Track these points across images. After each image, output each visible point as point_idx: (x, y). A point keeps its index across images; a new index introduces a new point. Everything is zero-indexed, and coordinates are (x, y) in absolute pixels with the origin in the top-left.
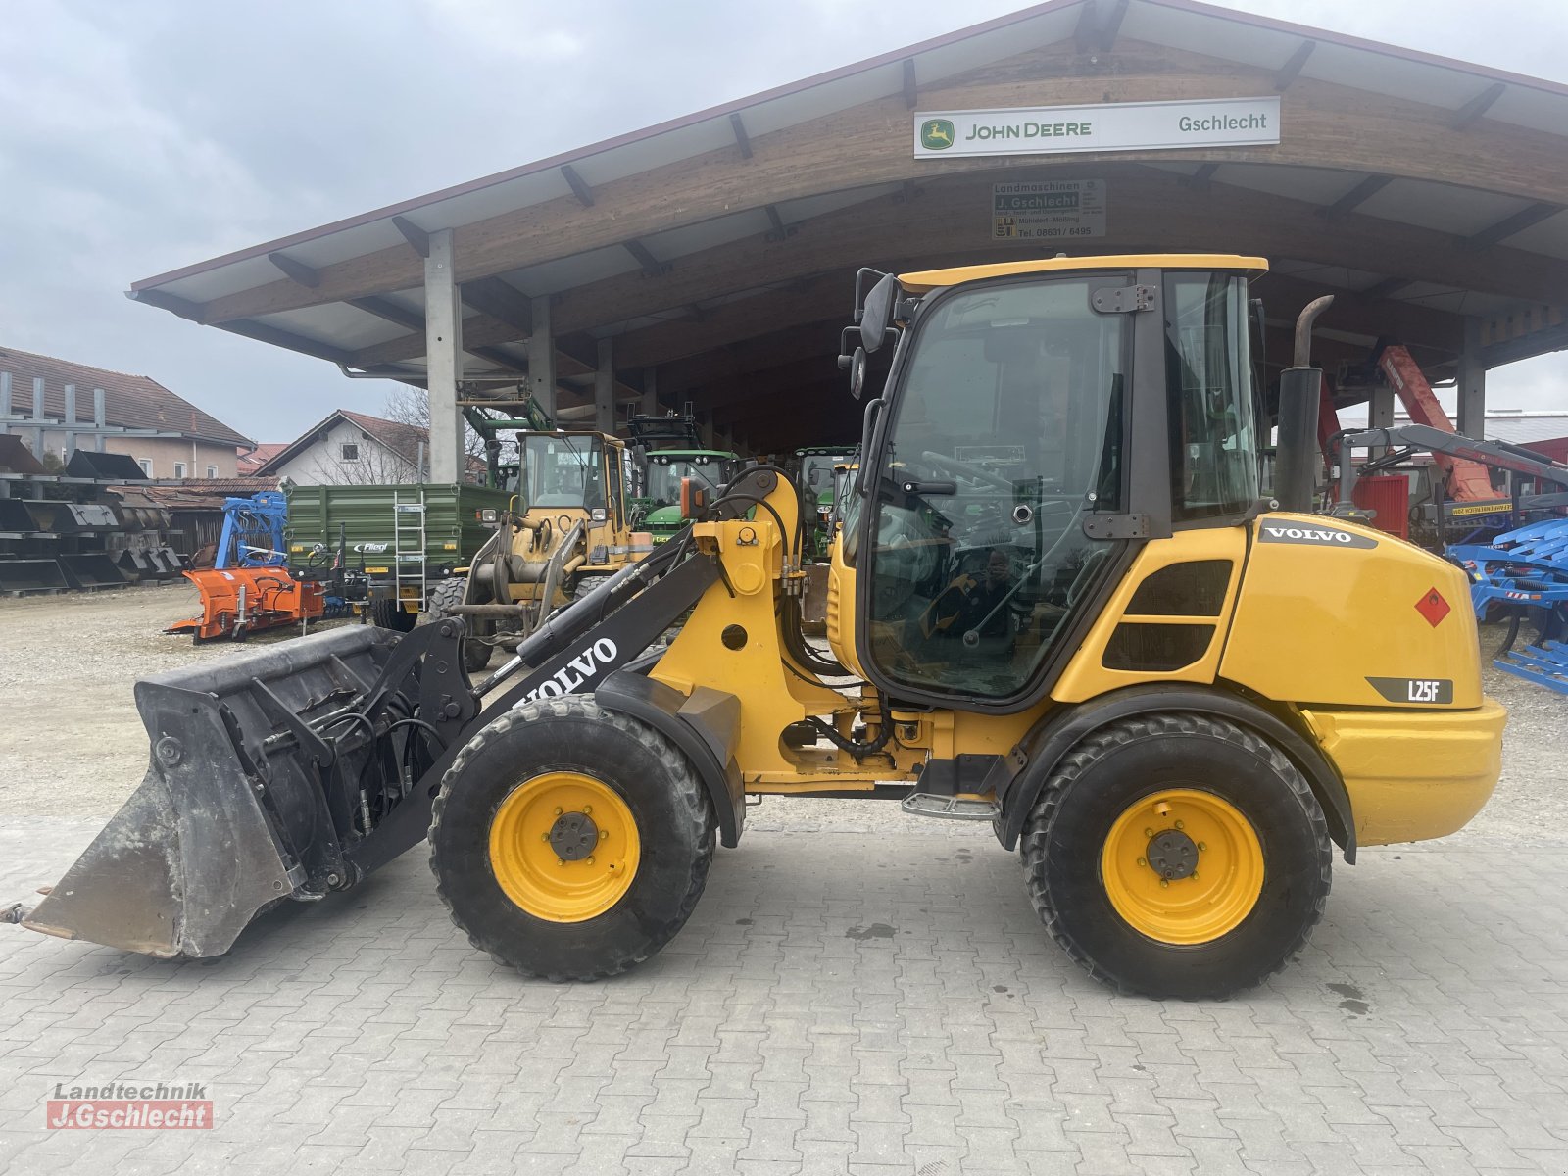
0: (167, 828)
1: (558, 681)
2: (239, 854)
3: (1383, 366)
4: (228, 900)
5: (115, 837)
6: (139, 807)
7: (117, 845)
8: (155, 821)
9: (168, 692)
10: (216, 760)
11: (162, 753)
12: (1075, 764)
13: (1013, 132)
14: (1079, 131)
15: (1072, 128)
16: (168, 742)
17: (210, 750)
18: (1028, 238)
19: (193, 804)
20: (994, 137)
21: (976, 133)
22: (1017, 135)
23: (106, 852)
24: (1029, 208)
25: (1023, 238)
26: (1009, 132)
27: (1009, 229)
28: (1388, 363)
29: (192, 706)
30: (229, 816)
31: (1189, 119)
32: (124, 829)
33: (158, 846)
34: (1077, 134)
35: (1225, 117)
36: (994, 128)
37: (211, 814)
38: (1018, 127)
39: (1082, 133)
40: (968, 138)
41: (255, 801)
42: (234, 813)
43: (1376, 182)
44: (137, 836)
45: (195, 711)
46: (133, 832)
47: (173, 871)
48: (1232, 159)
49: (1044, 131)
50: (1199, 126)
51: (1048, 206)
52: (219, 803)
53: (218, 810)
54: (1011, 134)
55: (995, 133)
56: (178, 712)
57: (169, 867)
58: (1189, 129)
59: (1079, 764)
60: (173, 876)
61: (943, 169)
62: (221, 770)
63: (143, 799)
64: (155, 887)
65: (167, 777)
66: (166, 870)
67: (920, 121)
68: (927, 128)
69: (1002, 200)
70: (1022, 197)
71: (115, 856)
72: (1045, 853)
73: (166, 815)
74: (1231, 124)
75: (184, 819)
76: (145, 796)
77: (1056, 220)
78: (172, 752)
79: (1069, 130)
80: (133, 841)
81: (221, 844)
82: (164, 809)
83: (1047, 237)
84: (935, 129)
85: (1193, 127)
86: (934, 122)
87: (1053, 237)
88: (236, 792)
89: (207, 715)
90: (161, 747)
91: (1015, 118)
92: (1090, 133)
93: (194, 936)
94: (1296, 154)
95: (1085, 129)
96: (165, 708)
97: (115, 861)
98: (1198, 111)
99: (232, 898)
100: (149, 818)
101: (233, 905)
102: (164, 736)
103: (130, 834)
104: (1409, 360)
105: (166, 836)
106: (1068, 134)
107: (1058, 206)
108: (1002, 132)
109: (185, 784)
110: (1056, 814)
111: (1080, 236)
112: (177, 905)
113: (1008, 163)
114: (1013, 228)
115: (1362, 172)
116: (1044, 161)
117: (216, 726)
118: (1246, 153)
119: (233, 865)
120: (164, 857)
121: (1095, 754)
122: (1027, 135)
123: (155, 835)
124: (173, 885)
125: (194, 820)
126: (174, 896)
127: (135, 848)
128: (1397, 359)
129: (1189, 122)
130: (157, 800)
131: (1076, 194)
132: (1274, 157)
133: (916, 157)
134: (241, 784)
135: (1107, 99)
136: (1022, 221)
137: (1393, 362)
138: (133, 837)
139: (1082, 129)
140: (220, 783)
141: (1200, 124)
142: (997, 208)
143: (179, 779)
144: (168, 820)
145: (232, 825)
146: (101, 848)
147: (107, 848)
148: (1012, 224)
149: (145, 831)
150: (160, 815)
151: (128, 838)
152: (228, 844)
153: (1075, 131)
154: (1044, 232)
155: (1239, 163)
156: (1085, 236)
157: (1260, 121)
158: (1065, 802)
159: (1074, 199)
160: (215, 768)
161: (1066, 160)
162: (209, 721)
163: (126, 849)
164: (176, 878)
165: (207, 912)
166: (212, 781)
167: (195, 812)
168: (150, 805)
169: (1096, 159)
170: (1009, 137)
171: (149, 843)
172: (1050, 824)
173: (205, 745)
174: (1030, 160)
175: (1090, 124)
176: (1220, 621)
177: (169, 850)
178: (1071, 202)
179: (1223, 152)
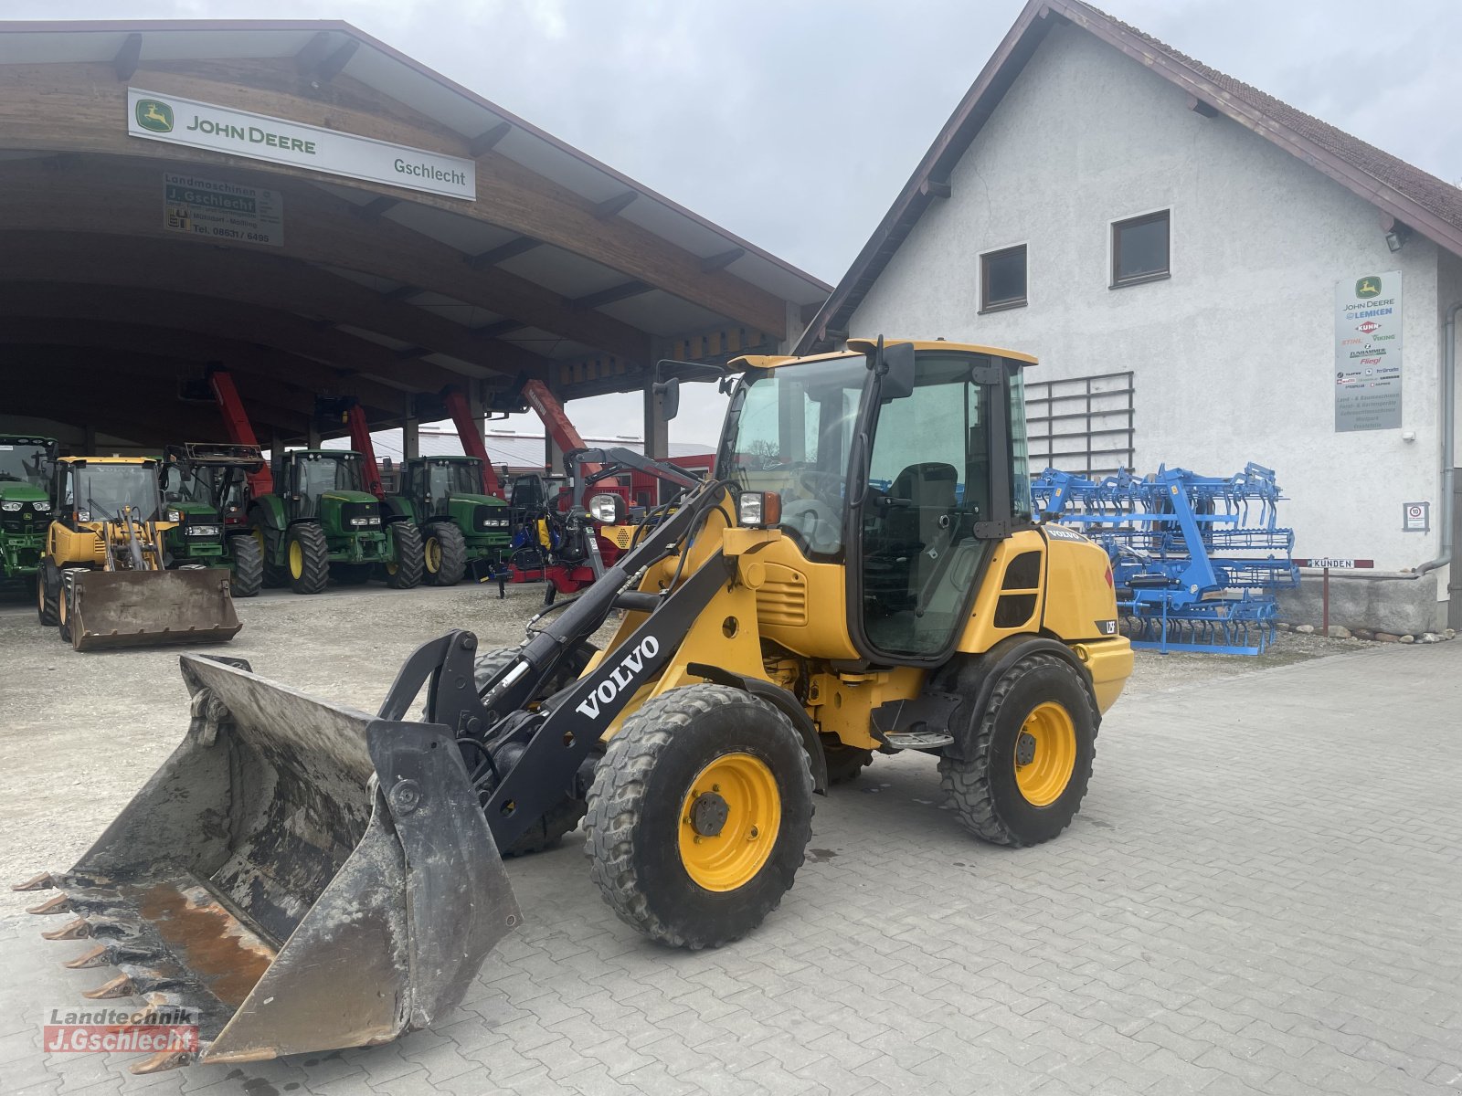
0: (389, 888)
1: (613, 680)
2: (474, 896)
3: (526, 394)
4: (461, 952)
5: (328, 914)
6: (359, 871)
7: (331, 924)
8: (377, 883)
9: (406, 728)
10: (453, 797)
11: (399, 800)
12: (1000, 695)
13: (237, 132)
14: (303, 148)
15: (297, 144)
16: (406, 786)
17: (448, 787)
18: (204, 234)
19: (429, 852)
20: (217, 133)
21: (198, 125)
22: (242, 137)
23: (316, 937)
24: (204, 204)
25: (198, 233)
26: (232, 132)
27: (182, 221)
28: (531, 393)
29: (431, 741)
30: (466, 857)
31: (402, 162)
32: (339, 902)
33: (380, 911)
34: (302, 151)
35: (433, 168)
36: (217, 125)
37: (447, 859)
38: (242, 130)
39: (307, 151)
40: (189, 128)
41: (491, 836)
42: (471, 853)
43: (524, 243)
44: (355, 905)
45: (434, 745)
46: (350, 903)
47: (397, 937)
48: (437, 205)
49: (269, 139)
50: (412, 171)
51: (223, 206)
52: (456, 845)
53: (454, 852)
54: (236, 135)
55: (218, 130)
56: (416, 749)
57: (392, 933)
58: (403, 171)
59: (1002, 693)
60: (396, 942)
61: (160, 153)
62: (459, 807)
63: (364, 860)
64: (374, 961)
65: (399, 827)
66: (388, 936)
67: (134, 98)
68: (143, 106)
69: (174, 190)
70: (196, 192)
71: (328, 938)
72: (988, 760)
73: (390, 873)
74: (438, 175)
75: (418, 872)
76: (365, 856)
77: (233, 221)
78: (411, 796)
79: (294, 145)
80: (350, 914)
81: (456, 891)
82: (388, 866)
83: (224, 237)
84: (152, 110)
85: (406, 170)
86: (151, 102)
87: (229, 237)
88: (473, 829)
89: (445, 748)
90: (398, 793)
91: (241, 121)
92: (314, 153)
93: (424, 1004)
94: (487, 213)
95: (309, 148)
96: (403, 748)
97: (328, 943)
98: (412, 157)
99: (465, 947)
100: (370, 880)
101: (466, 956)
102: (399, 780)
103: (347, 906)
104: (547, 392)
105: (389, 898)
106: (293, 149)
107: (234, 209)
108: (226, 130)
109: (420, 831)
110: (994, 731)
111: (258, 241)
112: (400, 975)
113: (232, 163)
114: (188, 221)
115: (515, 232)
116: (269, 168)
117: (455, 760)
118: (449, 203)
119: (468, 910)
120: (387, 922)
121: (1009, 686)
122: (252, 140)
123: (376, 900)
124: (395, 954)
125: (428, 870)
126: (397, 966)
127: (353, 921)
128: (539, 390)
129: (403, 165)
130: (380, 858)
131: (253, 200)
132: (471, 212)
133: (130, 134)
134: (479, 820)
135: (328, 124)
136: (196, 216)
137: (535, 393)
138: (350, 909)
139: (307, 147)
140: (458, 822)
141: (412, 169)
142: (168, 197)
143: (413, 827)
144: (391, 878)
145: (468, 867)
146: (311, 931)
147: (318, 930)
148: (186, 216)
149: (364, 898)
150: (382, 874)
151: (345, 912)
152: (463, 888)
153: (300, 147)
154: (221, 232)
155: (442, 210)
156: (263, 242)
157: (460, 179)
158: (998, 721)
159: (250, 204)
160: (453, 806)
161: (291, 172)
162: (448, 755)
163: (341, 925)
164: (399, 944)
165: (439, 972)
166: (449, 822)
167: (430, 861)
168: (371, 865)
169: (320, 178)
170: (233, 136)
171: (369, 911)
172: (991, 738)
173: (443, 782)
174: (254, 165)
175: (314, 144)
176: (1039, 591)
177: (392, 913)
178: (248, 206)
179: (431, 198)
